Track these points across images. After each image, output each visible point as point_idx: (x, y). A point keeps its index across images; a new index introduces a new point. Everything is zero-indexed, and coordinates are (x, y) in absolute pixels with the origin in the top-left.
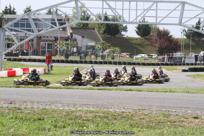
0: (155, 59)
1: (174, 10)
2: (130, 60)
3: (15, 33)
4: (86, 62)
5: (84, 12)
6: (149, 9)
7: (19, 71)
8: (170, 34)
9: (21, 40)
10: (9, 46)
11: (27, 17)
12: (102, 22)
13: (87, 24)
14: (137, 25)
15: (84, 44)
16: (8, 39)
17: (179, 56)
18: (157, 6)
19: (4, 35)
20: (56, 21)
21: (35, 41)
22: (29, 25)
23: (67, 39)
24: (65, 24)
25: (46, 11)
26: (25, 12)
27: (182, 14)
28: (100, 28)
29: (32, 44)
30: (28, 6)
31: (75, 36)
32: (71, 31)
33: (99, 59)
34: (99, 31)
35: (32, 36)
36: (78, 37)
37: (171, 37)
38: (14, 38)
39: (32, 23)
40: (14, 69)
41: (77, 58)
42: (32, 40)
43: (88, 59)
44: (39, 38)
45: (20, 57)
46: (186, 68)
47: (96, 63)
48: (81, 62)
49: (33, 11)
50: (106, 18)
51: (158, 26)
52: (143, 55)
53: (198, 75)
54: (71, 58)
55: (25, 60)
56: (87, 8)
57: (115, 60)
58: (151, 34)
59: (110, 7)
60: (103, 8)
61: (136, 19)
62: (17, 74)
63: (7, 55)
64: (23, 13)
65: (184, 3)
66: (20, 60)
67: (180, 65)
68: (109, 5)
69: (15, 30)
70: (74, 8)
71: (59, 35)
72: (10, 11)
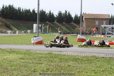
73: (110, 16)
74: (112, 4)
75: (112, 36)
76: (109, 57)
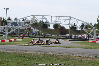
0: (60, 36)
2: (51, 37)
3: (11, 27)
4: (36, 37)
5: (35, 20)
6: (58, 19)
7: (13, 40)
8: (65, 28)
9: (14, 29)
10: (9, 31)
11: (16, 21)
12: (41, 23)
13: (36, 24)
14: (53, 24)
15: (35, 31)
16: (9, 29)
17: (68, 35)
18: (61, 18)
19: (8, 27)
20: (26, 23)
21: (18, 29)
22: (16, 24)
23: (29, 29)
24: (29, 24)
25: (22, 19)
26: (15, 20)
27: (70, 21)
29: (17, 31)
31: (32, 28)
32: (31, 26)
33: (40, 36)
34: (40, 26)
35: (17, 28)
36: (33, 28)
37: (65, 29)
38: (11, 28)
39: (18, 23)
40: (11, 39)
41: (33, 36)
42: (17, 29)
43: (36, 36)
44: (19, 28)
45: (13, 35)
46: (71, 40)
48: (34, 37)
49: (18, 19)
50: (43, 22)
52: (55, 35)
54: (31, 36)
55: (15, 36)
56: (37, 18)
57: (46, 37)
58: (58, 28)
59: (45, 18)
60: (42, 18)
63: (8, 34)
65: (70, 17)
66: (13, 36)
68: (44, 17)
69: (11, 26)
70: (32, 18)
71: (26, 28)
72: (9, 19)
73: (3, 19)
74: (4, 9)
75: (4, 35)
76: (2, 52)
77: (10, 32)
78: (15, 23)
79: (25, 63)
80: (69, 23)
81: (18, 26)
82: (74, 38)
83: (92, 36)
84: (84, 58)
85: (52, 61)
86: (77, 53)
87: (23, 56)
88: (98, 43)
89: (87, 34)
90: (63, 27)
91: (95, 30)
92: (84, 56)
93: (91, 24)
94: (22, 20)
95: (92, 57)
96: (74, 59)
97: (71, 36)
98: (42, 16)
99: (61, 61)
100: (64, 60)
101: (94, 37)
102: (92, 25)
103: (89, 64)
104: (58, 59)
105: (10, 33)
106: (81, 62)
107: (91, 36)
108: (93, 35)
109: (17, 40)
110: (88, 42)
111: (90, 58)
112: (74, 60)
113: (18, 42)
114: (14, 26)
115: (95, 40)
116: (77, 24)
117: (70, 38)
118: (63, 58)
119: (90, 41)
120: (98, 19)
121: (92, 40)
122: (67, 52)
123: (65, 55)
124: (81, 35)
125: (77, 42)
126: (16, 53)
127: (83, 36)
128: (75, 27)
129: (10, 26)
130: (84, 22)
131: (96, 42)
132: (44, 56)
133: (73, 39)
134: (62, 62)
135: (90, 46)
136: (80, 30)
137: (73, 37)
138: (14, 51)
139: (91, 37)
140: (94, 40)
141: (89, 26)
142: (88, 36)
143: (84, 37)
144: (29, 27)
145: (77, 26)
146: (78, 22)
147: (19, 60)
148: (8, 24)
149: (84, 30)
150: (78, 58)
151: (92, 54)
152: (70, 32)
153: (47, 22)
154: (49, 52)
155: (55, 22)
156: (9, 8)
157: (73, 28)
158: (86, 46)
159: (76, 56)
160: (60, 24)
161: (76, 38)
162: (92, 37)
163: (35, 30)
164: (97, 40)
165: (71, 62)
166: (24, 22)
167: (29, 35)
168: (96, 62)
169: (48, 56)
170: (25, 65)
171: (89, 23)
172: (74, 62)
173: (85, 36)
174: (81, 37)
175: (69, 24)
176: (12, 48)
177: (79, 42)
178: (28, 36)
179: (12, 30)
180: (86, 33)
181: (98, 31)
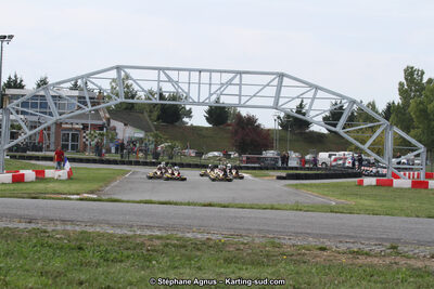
0: (235, 159)
1: (268, 85)
2: (197, 161)
3: (22, 117)
4: (130, 163)
5: (128, 87)
6: (229, 83)
7: (29, 174)
8: (258, 122)
9: (33, 127)
10: (13, 136)
11: (42, 93)
12: (154, 101)
13: (132, 104)
14: (207, 108)
15: (127, 135)
16: (13, 127)
17: (271, 155)
18: (241, 79)
19: (8, 119)
20: (88, 100)
21: (53, 129)
22: (44, 105)
23: (101, 128)
24: (99, 104)
25: (69, 85)
26: (39, 86)
27: (279, 91)
28: (151, 112)
29: (49, 135)
30: (44, 77)
31: (114, 123)
32: (108, 115)
33: (150, 159)
34: (150, 116)
35: (50, 121)
36: (118, 125)
37: (259, 126)
38: (23, 124)
39: (51, 102)
40: (21, 172)
41: (118, 157)
42: (49, 128)
43: (132, 159)
44: (58, 125)
45: (29, 153)
46: (283, 174)
47: (145, 164)
48: (123, 163)
49: (54, 85)
50: (161, 97)
51: (239, 109)
52: (216, 153)
53: (304, 185)
54: (107, 156)
55: (37, 158)
56: (134, 80)
57: (174, 161)
58: (229, 122)
59: (170, 80)
60: (159, 81)
61: (209, 98)
62: (26, 179)
63: (10, 149)
64: (35, 86)
65: (281, 76)
66: (30, 158)
67: (274, 169)
68: (168, 76)
69: (23, 113)
70: (114, 80)
71: (89, 122)
72: (15, 84)
77: (15, 142)
78: (38, 102)
79: (83, 277)
80: (277, 102)
81: (51, 114)
82: (296, 168)
83: (378, 158)
84: (340, 256)
85: (200, 268)
86: (309, 231)
87: (73, 244)
88: (401, 189)
89: (357, 149)
90: (251, 121)
91: (391, 133)
92: (343, 248)
93: (372, 106)
94: (71, 89)
95: (377, 249)
96: (297, 257)
97: (285, 159)
98: (159, 69)
99: (240, 266)
100: (252, 263)
101: (384, 161)
102: (377, 112)
103: (364, 283)
104: (225, 260)
105: (17, 145)
106: (326, 274)
107: (373, 157)
108: (380, 152)
109: (49, 173)
110: (361, 183)
111: (368, 254)
112: (296, 262)
113: (51, 186)
114: (35, 114)
115: (389, 177)
116: (311, 106)
117: (279, 168)
118: (248, 254)
119: (368, 181)
120: (401, 84)
121: (377, 175)
122: (266, 228)
123: (257, 241)
124: (330, 156)
125: (311, 186)
126: (45, 232)
127: (335, 160)
128: (300, 120)
129: (17, 112)
130: (343, 97)
131: (394, 185)
132: (167, 245)
133: (291, 172)
134: (245, 274)
135: (367, 202)
136: (326, 132)
137: (293, 163)
138: (33, 226)
139: (370, 164)
140: (384, 176)
141: (362, 117)
142: (360, 160)
143: (341, 162)
144: (100, 118)
145: (312, 113)
146: (314, 98)
147: (58, 264)
148: (8, 106)
149: (341, 132)
150: (316, 257)
151: (377, 239)
152: (282, 139)
153: (180, 98)
154: (189, 228)
155: (214, 98)
156: (11, 37)
157: (295, 124)
158: (351, 202)
159: (304, 248)
160: (235, 106)
161: (308, 169)
162: (375, 164)
163: (125, 132)
164: (397, 177)
165: (282, 270)
166: (80, 97)
167: (100, 154)
168: (394, 273)
169: (185, 246)
170: (81, 283)
171: (365, 103)
172: (297, 273)
173: (347, 157)
174: (328, 161)
175: (276, 107)
176: (26, 212)
177: (317, 186)
178: (97, 158)
179: (27, 130)
180: (351, 144)
181: (402, 137)
